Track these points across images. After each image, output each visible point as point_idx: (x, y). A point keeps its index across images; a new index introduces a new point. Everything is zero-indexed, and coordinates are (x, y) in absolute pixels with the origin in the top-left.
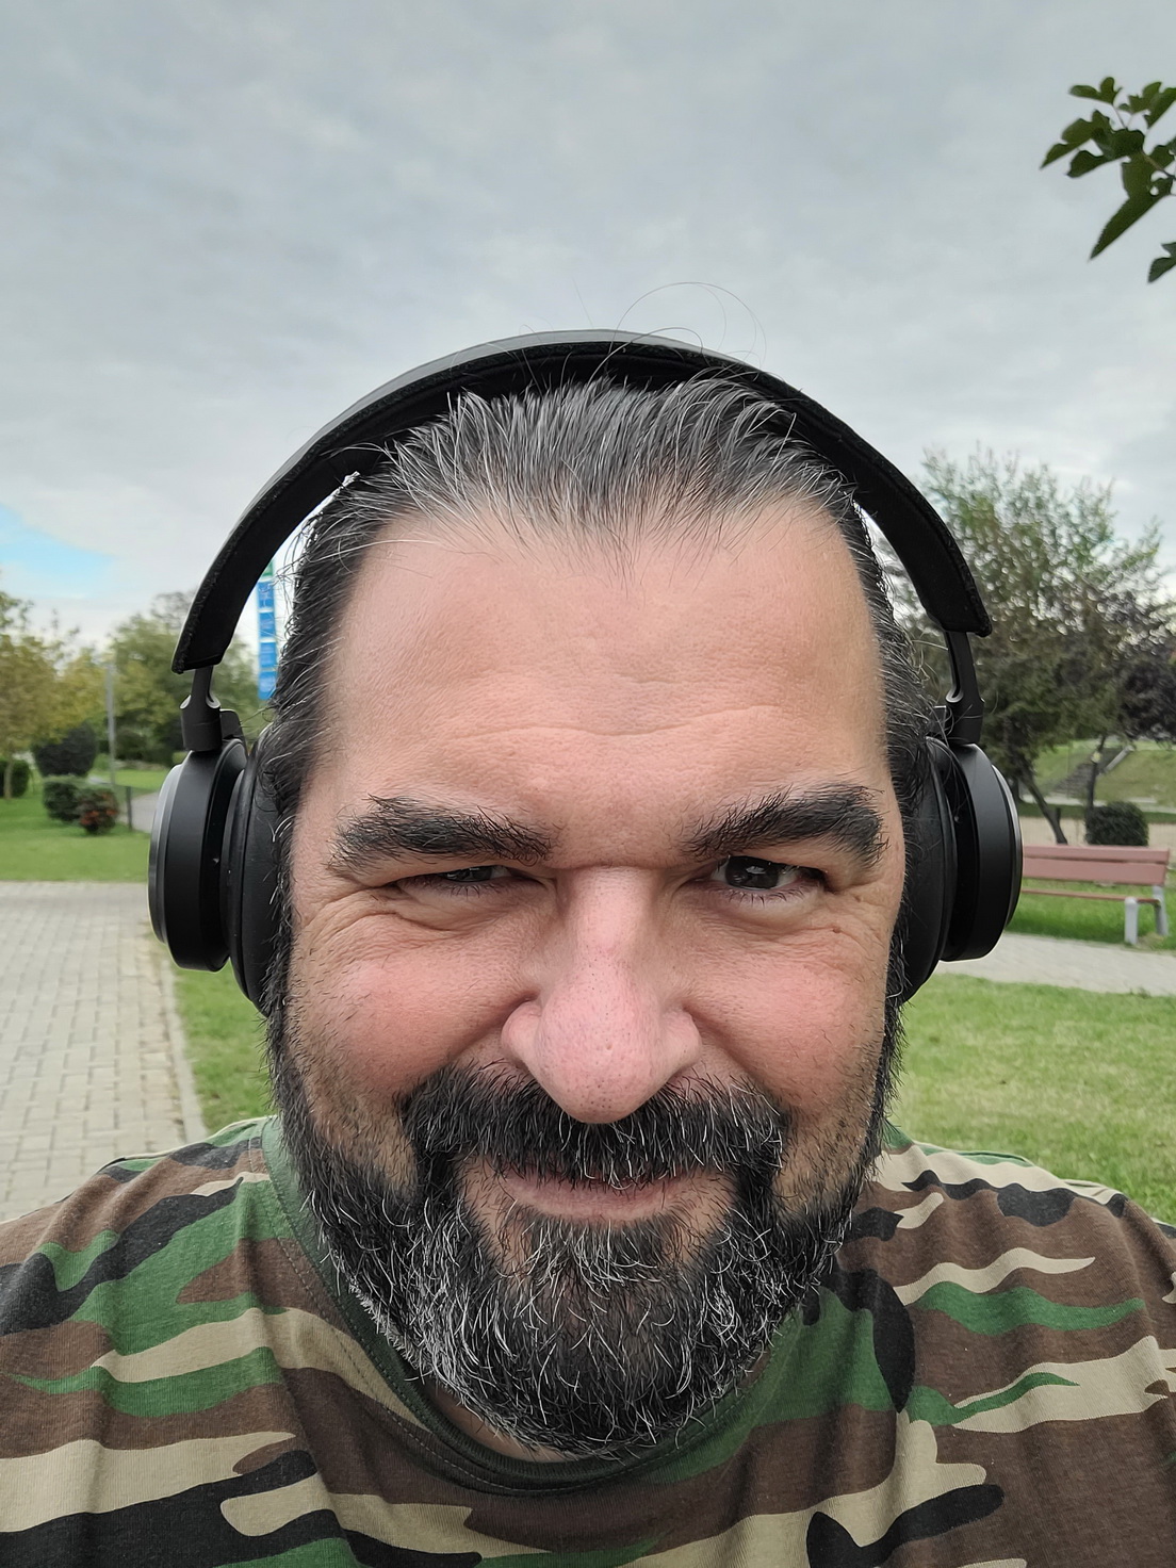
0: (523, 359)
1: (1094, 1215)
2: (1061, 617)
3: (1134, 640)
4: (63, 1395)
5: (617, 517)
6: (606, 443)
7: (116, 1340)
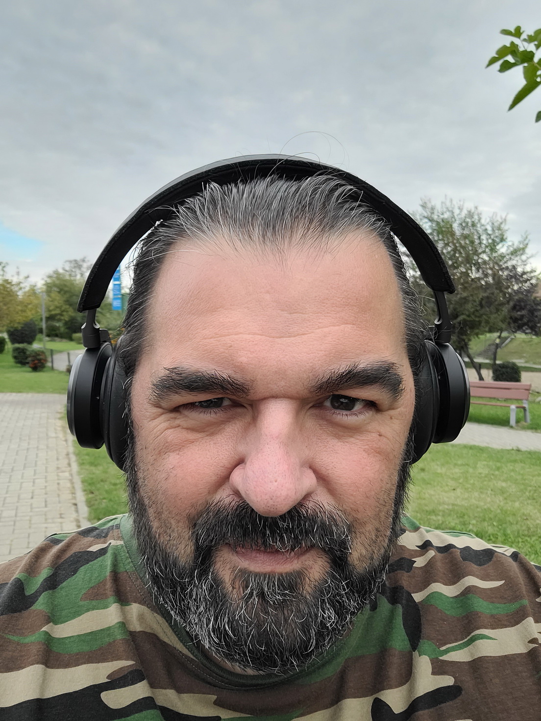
0: (237, 167)
1: (504, 561)
2: (482, 276)
3: (516, 287)
4: (28, 644)
5: (279, 238)
6: (275, 205)
7: (52, 618)
